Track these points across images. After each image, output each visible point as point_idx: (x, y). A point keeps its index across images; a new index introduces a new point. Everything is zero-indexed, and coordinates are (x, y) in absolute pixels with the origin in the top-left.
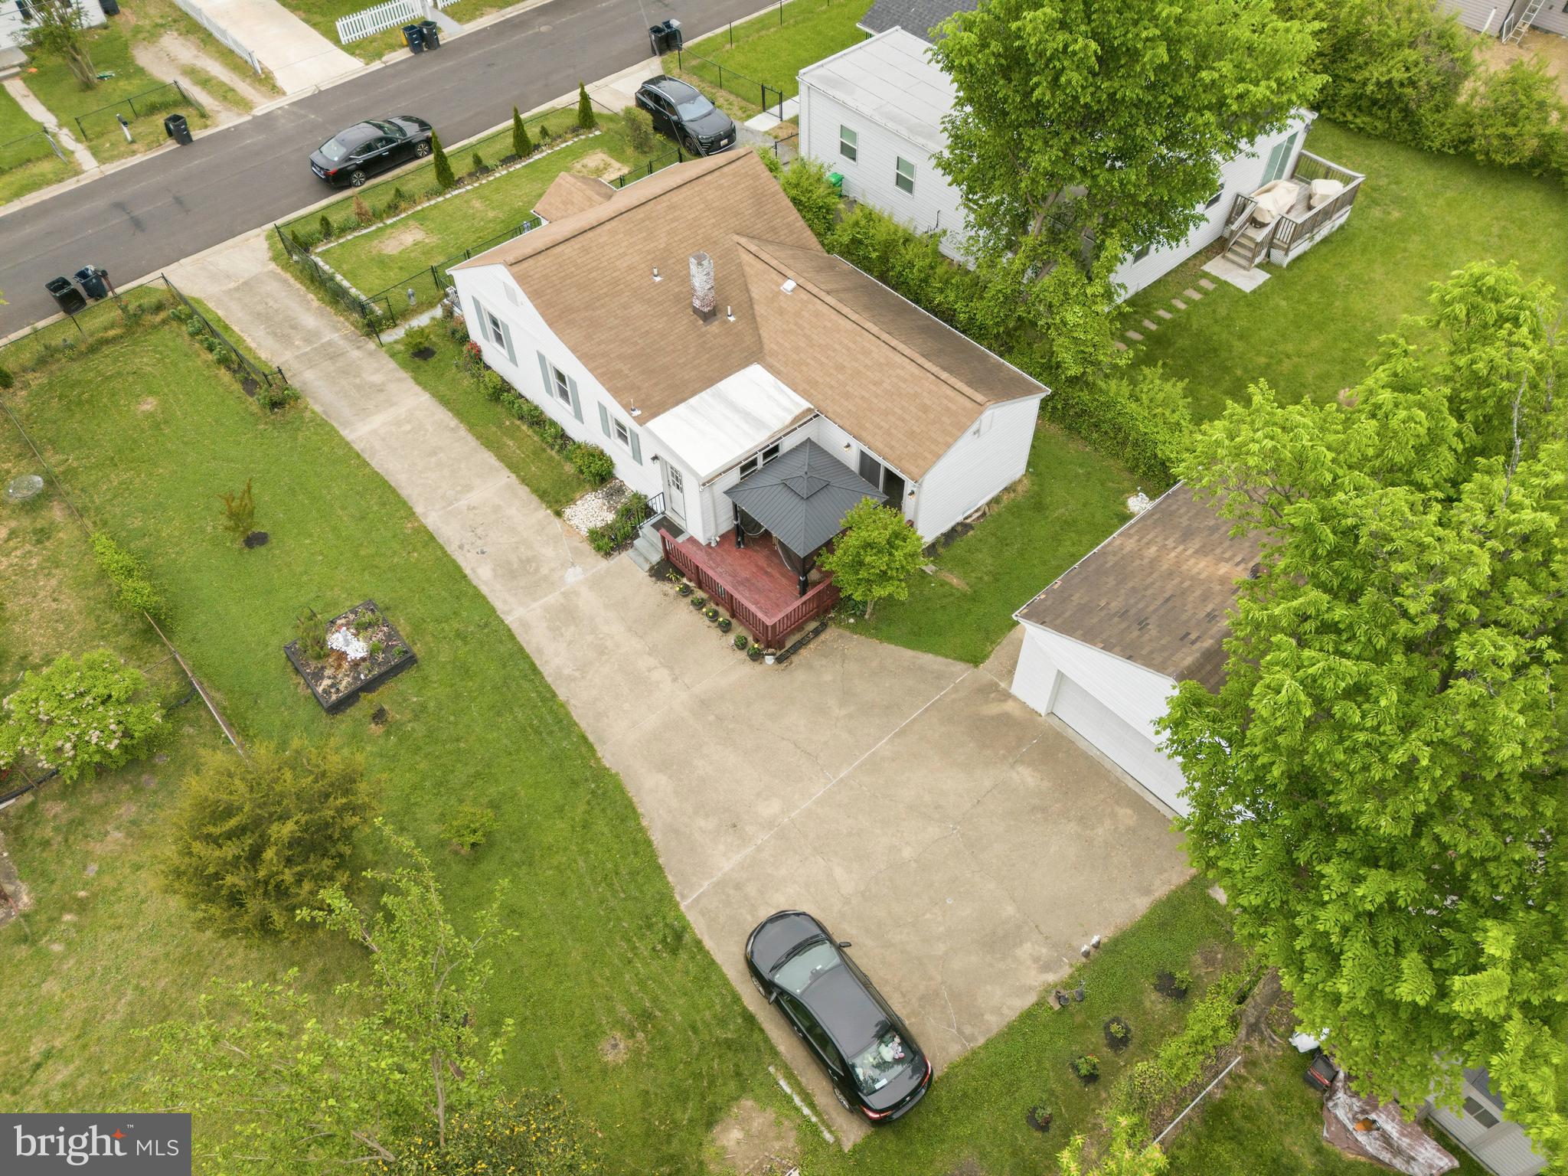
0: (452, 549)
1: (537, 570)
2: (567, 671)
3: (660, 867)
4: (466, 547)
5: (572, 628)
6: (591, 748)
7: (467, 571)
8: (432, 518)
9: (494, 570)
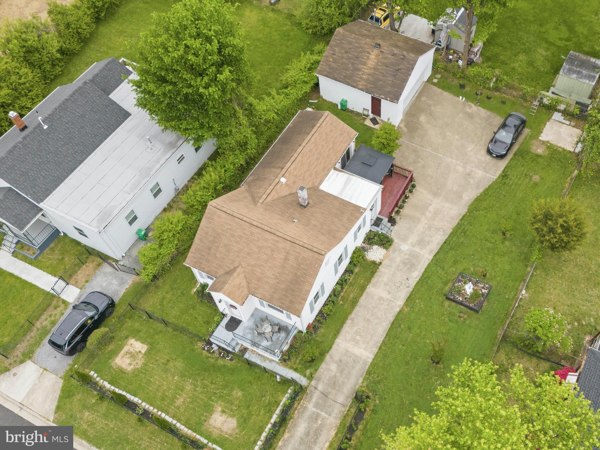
0: (411, 289)
1: (407, 259)
2: (442, 233)
3: (489, 186)
4: (408, 285)
5: (426, 239)
6: (464, 216)
7: (418, 279)
8: (400, 302)
9: (413, 272)
